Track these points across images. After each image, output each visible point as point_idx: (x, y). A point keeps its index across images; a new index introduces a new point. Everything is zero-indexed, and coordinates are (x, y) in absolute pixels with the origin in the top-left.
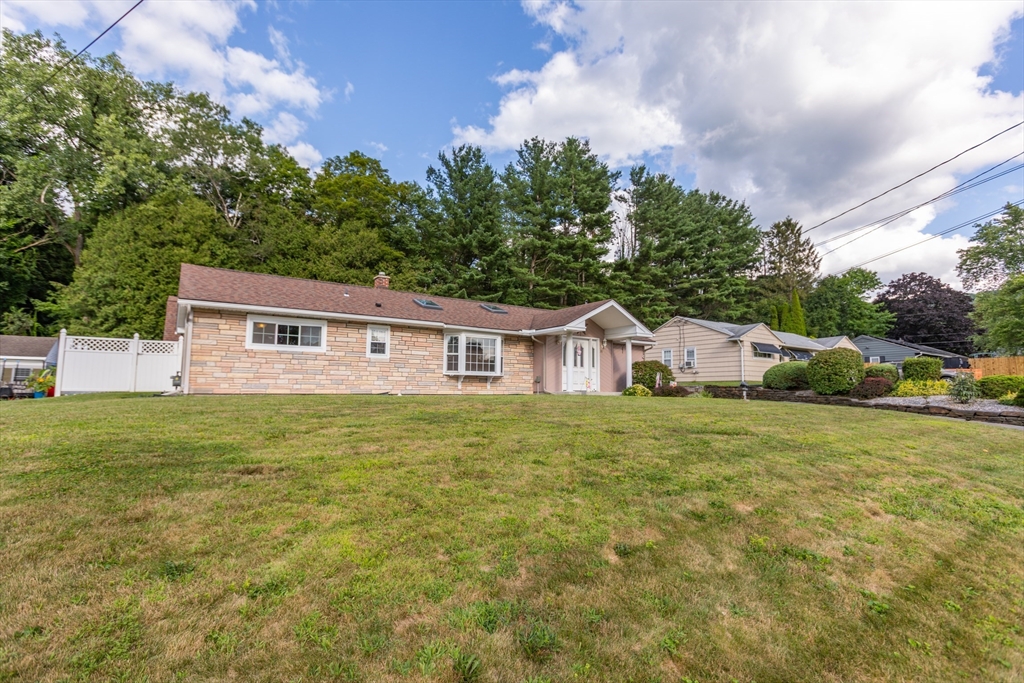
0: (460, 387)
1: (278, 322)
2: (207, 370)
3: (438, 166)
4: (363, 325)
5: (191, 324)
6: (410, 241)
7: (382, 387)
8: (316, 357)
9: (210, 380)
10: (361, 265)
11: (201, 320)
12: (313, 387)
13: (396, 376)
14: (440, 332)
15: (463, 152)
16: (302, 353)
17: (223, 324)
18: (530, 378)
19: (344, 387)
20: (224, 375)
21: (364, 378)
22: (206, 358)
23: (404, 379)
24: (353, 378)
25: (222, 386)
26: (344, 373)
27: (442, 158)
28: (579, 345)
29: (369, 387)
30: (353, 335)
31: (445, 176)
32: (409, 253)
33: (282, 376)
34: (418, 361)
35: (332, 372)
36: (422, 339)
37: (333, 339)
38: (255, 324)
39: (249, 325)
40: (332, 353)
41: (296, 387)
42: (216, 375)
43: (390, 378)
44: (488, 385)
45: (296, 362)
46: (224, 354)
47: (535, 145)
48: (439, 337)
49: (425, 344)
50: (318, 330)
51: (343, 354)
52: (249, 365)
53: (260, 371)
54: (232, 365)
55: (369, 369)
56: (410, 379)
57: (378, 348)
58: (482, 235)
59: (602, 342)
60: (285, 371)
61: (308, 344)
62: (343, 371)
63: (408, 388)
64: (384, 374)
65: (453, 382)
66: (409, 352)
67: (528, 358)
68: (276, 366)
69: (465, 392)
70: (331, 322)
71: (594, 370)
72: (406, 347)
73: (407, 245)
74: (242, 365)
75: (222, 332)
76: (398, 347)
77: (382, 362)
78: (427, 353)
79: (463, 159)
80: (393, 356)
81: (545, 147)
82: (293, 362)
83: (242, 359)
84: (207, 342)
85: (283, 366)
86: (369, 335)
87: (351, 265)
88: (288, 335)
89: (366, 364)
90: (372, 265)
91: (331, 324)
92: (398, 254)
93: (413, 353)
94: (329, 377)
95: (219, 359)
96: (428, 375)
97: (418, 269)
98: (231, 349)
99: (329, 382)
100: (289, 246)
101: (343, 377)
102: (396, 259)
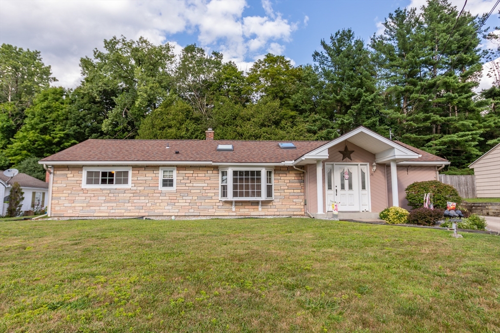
0: (234, 209)
1: (101, 170)
2: (61, 202)
3: (321, 50)
4: (157, 167)
5: (52, 175)
6: (302, 104)
7: (171, 211)
8: (125, 191)
9: (62, 208)
10: (270, 124)
11: (58, 172)
12: (123, 211)
13: (181, 202)
14: (216, 168)
15: (339, 36)
16: (116, 189)
17: (69, 173)
18: (300, 200)
19: (144, 211)
20: (70, 205)
21: (158, 204)
22: (61, 195)
23: (188, 204)
24: (150, 205)
25: (69, 212)
26: (143, 201)
27: (323, 44)
28: (346, 170)
29: (161, 211)
30: (149, 175)
31: (326, 55)
32: (301, 112)
33: (103, 205)
34: (199, 191)
35: (135, 201)
36: (201, 174)
37: (136, 179)
38: (88, 172)
39: (84, 173)
40: (135, 188)
41: (112, 211)
42: (65, 205)
43: (176, 204)
44: (260, 207)
45: (112, 195)
46: (70, 192)
47: (398, 15)
48: (215, 172)
49: (204, 178)
50: (126, 173)
51: (143, 188)
52: (84, 198)
53: (91, 201)
54: (74, 198)
55: (161, 198)
56: (192, 204)
57: (168, 183)
58: (350, 91)
59: (371, 166)
60: (105, 201)
61: (120, 183)
62: (143, 200)
63: (190, 211)
64: (172, 201)
65: (228, 206)
66: (191, 185)
67: (299, 184)
68: (99, 198)
69: (238, 213)
70: (134, 167)
71: (364, 192)
72: (189, 181)
73: (300, 107)
74: (80, 198)
75: (69, 179)
76: (182, 181)
77: (170, 193)
78: (206, 185)
79: (339, 41)
80: (179, 188)
81: (407, 14)
82: (110, 195)
83: (80, 195)
84: (61, 185)
85: (104, 198)
86: (160, 175)
87: (263, 125)
88: (108, 178)
89: (159, 195)
90: (277, 123)
91: (134, 169)
92: (293, 113)
93: (194, 185)
94: (133, 205)
95: (67, 195)
96: (206, 201)
97: (308, 121)
98: (74, 189)
99: (134, 208)
100: (225, 119)
101: (143, 204)
102: (291, 117)
